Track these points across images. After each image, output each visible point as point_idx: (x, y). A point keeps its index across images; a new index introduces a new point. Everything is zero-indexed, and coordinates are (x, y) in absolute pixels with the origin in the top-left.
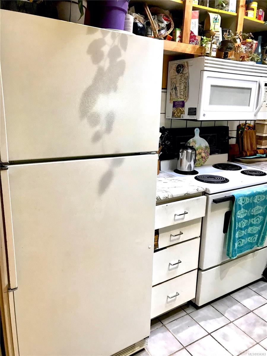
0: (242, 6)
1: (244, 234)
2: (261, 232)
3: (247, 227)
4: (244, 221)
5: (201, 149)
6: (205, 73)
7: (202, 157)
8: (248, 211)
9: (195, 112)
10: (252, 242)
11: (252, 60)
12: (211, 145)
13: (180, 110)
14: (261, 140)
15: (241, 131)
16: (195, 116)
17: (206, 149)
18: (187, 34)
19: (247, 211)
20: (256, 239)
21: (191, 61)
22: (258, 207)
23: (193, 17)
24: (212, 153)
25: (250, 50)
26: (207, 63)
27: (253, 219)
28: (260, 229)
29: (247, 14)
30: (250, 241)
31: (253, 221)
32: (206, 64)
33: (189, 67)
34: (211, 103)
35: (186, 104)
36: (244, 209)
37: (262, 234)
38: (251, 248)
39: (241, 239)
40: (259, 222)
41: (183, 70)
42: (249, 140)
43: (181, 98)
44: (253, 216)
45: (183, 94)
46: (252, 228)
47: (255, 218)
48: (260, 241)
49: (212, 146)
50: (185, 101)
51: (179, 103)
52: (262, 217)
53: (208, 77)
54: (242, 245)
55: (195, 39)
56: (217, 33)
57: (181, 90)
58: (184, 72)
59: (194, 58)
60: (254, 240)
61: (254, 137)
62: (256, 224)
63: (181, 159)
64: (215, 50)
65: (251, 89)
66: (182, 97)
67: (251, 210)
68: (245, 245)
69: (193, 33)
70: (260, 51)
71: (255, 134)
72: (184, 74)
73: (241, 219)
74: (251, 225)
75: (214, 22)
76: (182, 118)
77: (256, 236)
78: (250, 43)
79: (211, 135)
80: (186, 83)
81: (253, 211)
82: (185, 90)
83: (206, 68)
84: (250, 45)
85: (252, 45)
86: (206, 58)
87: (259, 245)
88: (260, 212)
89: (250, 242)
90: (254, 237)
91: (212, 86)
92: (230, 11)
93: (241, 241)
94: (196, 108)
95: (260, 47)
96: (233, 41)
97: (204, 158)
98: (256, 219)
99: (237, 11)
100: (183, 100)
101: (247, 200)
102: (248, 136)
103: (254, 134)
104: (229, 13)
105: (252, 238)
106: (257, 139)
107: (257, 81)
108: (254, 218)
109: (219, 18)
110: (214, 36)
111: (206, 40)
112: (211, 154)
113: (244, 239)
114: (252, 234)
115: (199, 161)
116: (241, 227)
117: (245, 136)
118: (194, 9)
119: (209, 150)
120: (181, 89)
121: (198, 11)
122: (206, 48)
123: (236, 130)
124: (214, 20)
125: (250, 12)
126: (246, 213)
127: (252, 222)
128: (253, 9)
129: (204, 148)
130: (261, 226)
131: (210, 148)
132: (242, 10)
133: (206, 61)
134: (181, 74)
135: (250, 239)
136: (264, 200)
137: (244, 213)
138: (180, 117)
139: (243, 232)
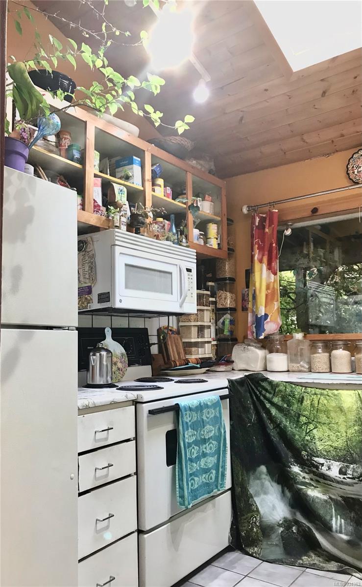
0: (148, 180)
1: (196, 469)
2: (219, 466)
3: (198, 458)
4: (194, 448)
5: (117, 358)
6: (117, 247)
7: (119, 369)
8: (197, 432)
9: (107, 297)
10: (208, 482)
11: (167, 239)
12: (128, 352)
13: (86, 299)
14: (189, 348)
15: (162, 335)
16: (109, 303)
17: (123, 358)
18: (90, 203)
19: (195, 433)
20: (213, 476)
21: (96, 236)
22: (208, 426)
23: (95, 185)
24: (130, 364)
25: (162, 230)
26: (118, 236)
27: (204, 446)
28: (216, 462)
29: (154, 190)
30: (205, 481)
31: (206, 448)
32: (117, 238)
33: (95, 243)
34: (127, 287)
35: (93, 290)
36: (191, 429)
37: (221, 470)
38: (209, 493)
39: (193, 477)
40: (214, 450)
41: (86, 247)
42: (174, 348)
43: (86, 283)
44: (204, 441)
45: (88, 277)
46: (205, 459)
47: (207, 444)
48: (220, 482)
49: (130, 354)
50: (92, 285)
51: (83, 289)
52: (216, 443)
53: (121, 253)
54: (196, 486)
55: (99, 210)
56: (124, 206)
57: (85, 273)
58: (88, 250)
59: (99, 231)
60: (211, 479)
61: (181, 344)
62: (210, 453)
63: (93, 366)
64: (124, 223)
65: (171, 273)
66: (87, 281)
67: (200, 431)
68: (200, 486)
69: (97, 202)
70: (174, 231)
71: (181, 340)
72: (88, 252)
73: (190, 445)
74: (204, 455)
75: (119, 193)
76: (90, 308)
77: (212, 473)
78: (161, 222)
79: (127, 338)
80: (92, 263)
81: (203, 433)
82: (91, 272)
83: (117, 243)
84: (162, 225)
85: (164, 225)
86: (117, 230)
87: (219, 487)
88: (212, 434)
89: (206, 483)
90: (210, 473)
91: (126, 265)
92: (135, 184)
93: (194, 479)
94: (109, 293)
95: (174, 226)
96: (144, 216)
97: (121, 371)
98: (209, 445)
99: (143, 185)
100: (89, 284)
101: (193, 416)
102: (174, 342)
103: (179, 340)
104: (134, 186)
105: (207, 476)
106: (184, 347)
107: (177, 265)
108: (205, 444)
109: (125, 190)
110: (122, 207)
111: (113, 211)
112: (129, 366)
113: (197, 476)
114: (207, 469)
115: (115, 373)
116: (190, 457)
117: (170, 343)
118: (96, 176)
119: (127, 359)
120: (86, 270)
121: (100, 179)
122: (115, 219)
123: (156, 334)
124: (120, 191)
125: (156, 188)
126: (195, 435)
127: (204, 450)
128: (160, 186)
129: (120, 355)
130: (216, 456)
131: (128, 357)
132: (148, 185)
133: (117, 234)
134: (84, 253)
135: (205, 478)
136: (214, 417)
137: (193, 435)
138: (86, 307)
139: (195, 465)
